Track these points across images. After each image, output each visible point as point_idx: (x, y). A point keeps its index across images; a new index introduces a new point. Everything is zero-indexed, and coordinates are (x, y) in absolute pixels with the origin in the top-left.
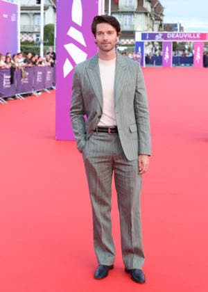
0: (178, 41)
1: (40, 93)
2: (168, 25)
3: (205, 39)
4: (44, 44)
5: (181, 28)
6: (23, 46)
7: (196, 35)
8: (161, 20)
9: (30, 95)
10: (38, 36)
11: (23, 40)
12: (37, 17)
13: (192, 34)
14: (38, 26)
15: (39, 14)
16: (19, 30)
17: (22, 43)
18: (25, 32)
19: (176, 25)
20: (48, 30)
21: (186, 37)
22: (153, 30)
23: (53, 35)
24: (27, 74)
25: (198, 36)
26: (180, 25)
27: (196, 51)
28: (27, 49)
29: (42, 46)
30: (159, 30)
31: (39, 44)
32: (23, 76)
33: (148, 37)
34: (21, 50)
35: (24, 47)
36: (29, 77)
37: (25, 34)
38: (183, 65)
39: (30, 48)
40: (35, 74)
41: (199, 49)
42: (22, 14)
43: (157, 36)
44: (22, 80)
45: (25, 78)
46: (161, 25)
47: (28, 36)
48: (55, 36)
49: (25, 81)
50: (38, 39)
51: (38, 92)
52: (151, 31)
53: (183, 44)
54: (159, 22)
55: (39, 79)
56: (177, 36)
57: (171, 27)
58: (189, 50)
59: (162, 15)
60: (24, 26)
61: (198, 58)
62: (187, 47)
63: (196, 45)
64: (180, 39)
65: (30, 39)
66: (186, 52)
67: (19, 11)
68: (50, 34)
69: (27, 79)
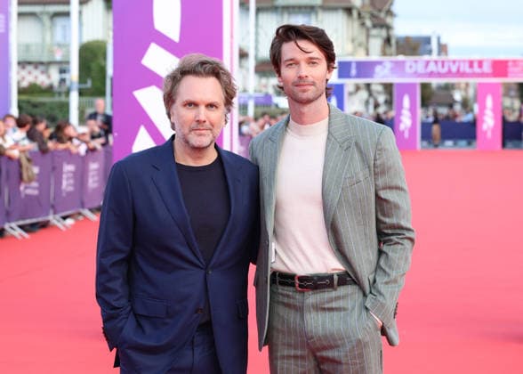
0: (435, 82)
1: (70, 222)
2: (407, 39)
3: (505, 74)
4: (81, 93)
5: (442, 49)
6: (24, 97)
7: (480, 63)
8: (388, 28)
9: (45, 225)
10: (62, 71)
11: (25, 84)
12: (60, 22)
13: (471, 64)
14: (65, 46)
15: (67, 14)
16: (14, 59)
17: (21, 91)
18: (30, 63)
19: (427, 40)
20: (91, 56)
21: (454, 69)
22: (368, 54)
23: (103, 70)
24: (36, 170)
25: (487, 68)
26: (439, 39)
27: (483, 108)
28: (35, 106)
29: (74, 99)
30: (384, 54)
31: (68, 93)
32: (25, 176)
33: (354, 72)
34: (20, 108)
35: (29, 102)
36: (40, 178)
37: (30, 68)
38: (449, 143)
39: (43, 104)
40: (56, 170)
41: (489, 102)
42: (20, 15)
43: (378, 69)
44: (22, 188)
45: (30, 180)
46: (388, 41)
47: (36, 73)
48: (110, 71)
49: (30, 189)
50: (63, 81)
51: (65, 218)
52: (361, 57)
53: (448, 88)
54: (384, 33)
55: (67, 184)
56: (432, 67)
57: (413, 46)
58: (465, 104)
59: (390, 13)
60: (28, 47)
61: (489, 123)
62: (458, 96)
63: (482, 91)
64: (439, 75)
65: (42, 80)
66: (458, 108)
67: (14, 9)
68: (94, 66)
69: (35, 184)
